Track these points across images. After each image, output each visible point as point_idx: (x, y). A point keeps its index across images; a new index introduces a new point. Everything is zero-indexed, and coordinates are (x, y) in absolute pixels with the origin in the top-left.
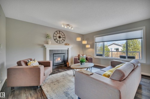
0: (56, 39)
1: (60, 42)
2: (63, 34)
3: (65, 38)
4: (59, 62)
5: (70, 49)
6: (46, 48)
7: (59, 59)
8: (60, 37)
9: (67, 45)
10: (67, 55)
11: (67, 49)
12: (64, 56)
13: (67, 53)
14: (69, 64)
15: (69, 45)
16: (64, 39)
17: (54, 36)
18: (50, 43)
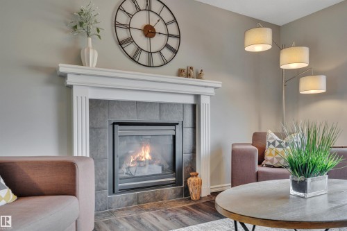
0: (130, 40)
1: (150, 59)
2: (167, 17)
3: (179, 37)
4: (146, 171)
5: (205, 101)
6: (70, 87)
7: (146, 154)
8: (149, 32)
9: (189, 75)
10: (188, 132)
11: (191, 100)
12: (174, 137)
13: (188, 122)
14: (200, 183)
15: (199, 76)
16: (173, 42)
17: (116, 25)
18: (93, 56)
